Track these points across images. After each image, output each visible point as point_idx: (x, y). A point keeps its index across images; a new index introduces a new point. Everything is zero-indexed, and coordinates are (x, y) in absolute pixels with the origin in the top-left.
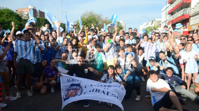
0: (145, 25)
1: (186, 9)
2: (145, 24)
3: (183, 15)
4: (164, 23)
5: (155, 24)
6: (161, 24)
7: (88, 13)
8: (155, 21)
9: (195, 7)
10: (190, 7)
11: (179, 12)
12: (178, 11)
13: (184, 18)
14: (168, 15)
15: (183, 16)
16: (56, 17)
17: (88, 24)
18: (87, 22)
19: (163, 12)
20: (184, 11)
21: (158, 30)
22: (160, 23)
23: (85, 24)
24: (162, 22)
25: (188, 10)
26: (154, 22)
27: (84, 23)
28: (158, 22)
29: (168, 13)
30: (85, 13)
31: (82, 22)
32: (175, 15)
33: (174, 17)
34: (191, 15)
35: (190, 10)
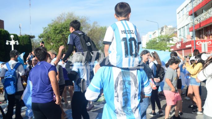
0: (150, 35)
2: (151, 33)
4: (182, 29)
5: (166, 32)
6: (176, 32)
7: (66, 16)
8: (165, 27)
12: (207, 9)
14: (190, 16)
17: (64, 33)
18: (63, 30)
19: (178, 13)
21: (172, 40)
22: (176, 30)
23: (58, 33)
24: (178, 28)
26: (164, 29)
27: (58, 31)
28: (170, 30)
29: (189, 14)
30: (61, 15)
31: (54, 30)
32: (203, 14)
33: (202, 18)
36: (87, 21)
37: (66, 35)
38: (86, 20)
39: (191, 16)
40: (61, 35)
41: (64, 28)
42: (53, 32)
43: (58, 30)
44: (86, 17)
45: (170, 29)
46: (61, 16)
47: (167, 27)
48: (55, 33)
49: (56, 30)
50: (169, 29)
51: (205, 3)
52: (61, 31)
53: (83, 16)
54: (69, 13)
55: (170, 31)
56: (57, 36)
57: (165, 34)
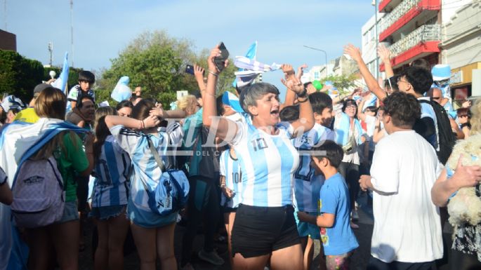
0: (316, 73)
1: (429, 28)
3: (422, 44)
5: (343, 69)
7: (151, 38)
8: (343, 60)
9: (451, 22)
10: (440, 22)
11: (409, 36)
12: (407, 32)
13: (427, 52)
15: (421, 46)
16: (52, 49)
17: (149, 71)
19: (365, 34)
20: (423, 32)
23: (139, 71)
25: (433, 29)
26: (341, 62)
27: (138, 67)
29: (380, 38)
30: (142, 36)
31: (132, 63)
32: (400, 42)
33: (398, 49)
34: (443, 45)
35: (439, 30)
36: (190, 48)
37: (152, 73)
38: (188, 46)
39: (383, 43)
40: (142, 75)
41: (149, 62)
42: (129, 68)
43: (139, 64)
44: (189, 40)
46: (141, 38)
48: (133, 69)
49: (136, 64)
51: (404, 23)
52: (144, 67)
53: (182, 39)
54: (156, 32)
56: (137, 75)
57: (343, 72)
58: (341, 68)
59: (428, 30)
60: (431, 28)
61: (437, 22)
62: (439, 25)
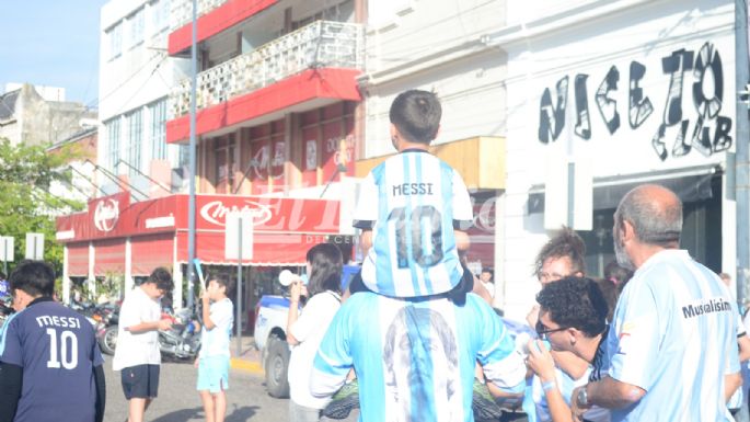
1: (331, 29)
3: (314, 72)
5: (27, 126)
6: (92, 134)
8: (27, 98)
9: (397, 20)
10: (363, 18)
11: (273, 48)
12: (262, 39)
13: (321, 99)
14: (172, 60)
15: (316, 80)
19: (110, 29)
20: (320, 40)
21: (65, 178)
22: (88, 123)
24: (105, 114)
25: (342, 36)
26: (19, 105)
28: (52, 114)
29: (171, 46)
32: (241, 61)
33: (232, 82)
34: (373, 81)
35: (359, 39)
39: (179, 59)
45: (55, 111)
47: (39, 97)
50: (47, 107)
55: (56, 119)
57: (25, 135)
58: (20, 123)
59: (331, 35)
60: (339, 30)
61: (352, 17)
62: (359, 27)
